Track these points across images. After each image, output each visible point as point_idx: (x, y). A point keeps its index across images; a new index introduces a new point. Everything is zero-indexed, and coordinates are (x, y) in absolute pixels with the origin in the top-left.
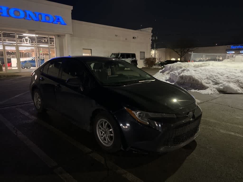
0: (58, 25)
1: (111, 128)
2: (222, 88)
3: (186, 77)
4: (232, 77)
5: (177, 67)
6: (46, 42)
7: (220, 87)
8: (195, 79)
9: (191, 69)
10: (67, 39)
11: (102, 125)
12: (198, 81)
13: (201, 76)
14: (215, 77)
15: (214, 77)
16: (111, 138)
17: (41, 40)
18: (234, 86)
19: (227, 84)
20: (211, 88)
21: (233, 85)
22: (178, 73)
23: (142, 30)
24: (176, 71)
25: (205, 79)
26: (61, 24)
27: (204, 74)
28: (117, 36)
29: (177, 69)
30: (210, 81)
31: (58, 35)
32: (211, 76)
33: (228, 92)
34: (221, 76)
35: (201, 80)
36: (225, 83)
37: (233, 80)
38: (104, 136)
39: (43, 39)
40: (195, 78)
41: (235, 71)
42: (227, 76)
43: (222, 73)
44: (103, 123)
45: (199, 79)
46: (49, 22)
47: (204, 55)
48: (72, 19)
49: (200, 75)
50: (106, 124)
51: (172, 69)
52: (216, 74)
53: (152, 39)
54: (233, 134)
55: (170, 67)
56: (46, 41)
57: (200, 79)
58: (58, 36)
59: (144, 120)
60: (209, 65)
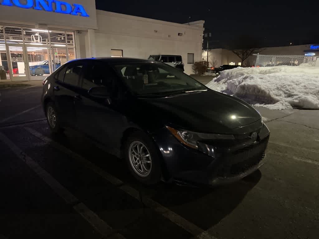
0: (78, 17)
1: (148, 154)
2: (296, 101)
3: (249, 87)
4: (310, 87)
5: (237, 73)
6: (63, 40)
7: (295, 100)
8: (261, 90)
9: (256, 76)
10: (89, 37)
11: (136, 149)
12: (265, 93)
13: (270, 85)
14: (288, 87)
15: (286, 87)
16: (148, 166)
17: (56, 38)
19: (303, 96)
20: (283, 101)
21: (313, 98)
22: (238, 81)
23: (190, 23)
24: (235, 79)
25: (273, 90)
26: (82, 15)
27: (274, 83)
28: (157, 31)
29: (237, 77)
30: (281, 92)
31: (78, 31)
32: (283, 85)
33: (305, 107)
34: (297, 85)
35: (268, 90)
36: (301, 95)
37: (312, 91)
38: (138, 164)
39: (59, 35)
40: (260, 88)
41: (316, 78)
42: (305, 86)
43: (298, 82)
44: (138, 147)
45: (266, 89)
47: (274, 58)
48: (96, 9)
49: (268, 84)
50: (142, 148)
51: (230, 76)
52: (289, 83)
53: (204, 36)
54: (310, 161)
55: (228, 74)
56: (63, 39)
57: (267, 90)
58: (79, 33)
59: (191, 143)
60: (281, 71)
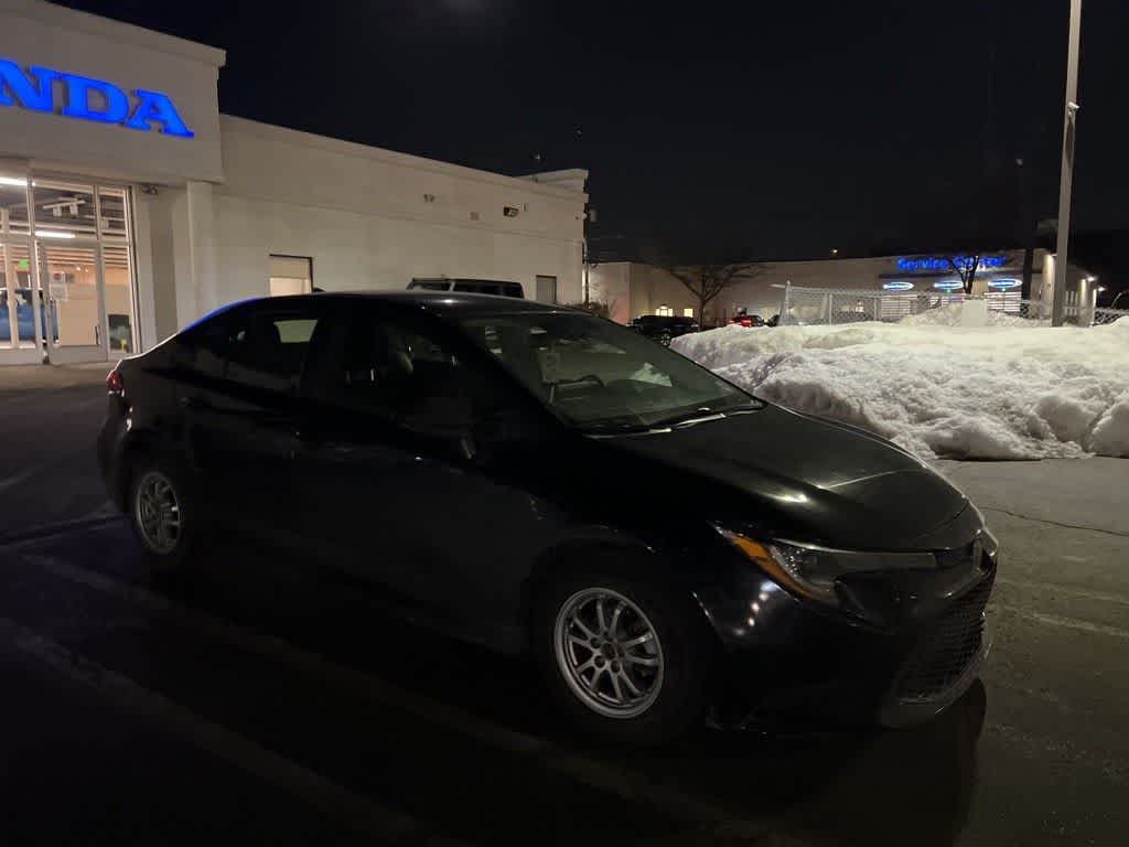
0: (152, 136)
1: (645, 631)
2: (946, 434)
3: (793, 391)
4: (980, 390)
5: (733, 346)
6: (74, 217)
7: (941, 431)
8: (834, 397)
9: (810, 355)
11: (588, 614)
12: (849, 408)
13: (859, 386)
14: (913, 390)
15: (909, 391)
17: (45, 207)
18: (994, 429)
19: (967, 420)
20: (905, 435)
21: (993, 424)
22: (750, 371)
23: (540, 176)
24: (739, 366)
25: (874, 400)
26: (167, 131)
27: (870, 379)
28: (432, 199)
29: (732, 356)
30: (898, 408)
31: (146, 185)
32: (898, 384)
33: (974, 452)
34: (937, 383)
35: (858, 401)
36: (957, 414)
37: (985, 403)
39: (61, 199)
40: (832, 393)
41: (989, 363)
42: (962, 388)
43: (939, 373)
44: (599, 607)
45: (850, 396)
46: (101, 117)
47: (827, 298)
48: (220, 111)
49: (850, 379)
50: (618, 612)
51: (710, 354)
52: (917, 379)
53: (586, 221)
54: (1090, 627)
55: (700, 346)
56: (74, 211)
57: (854, 399)
58: (149, 192)
60: (871, 338)
